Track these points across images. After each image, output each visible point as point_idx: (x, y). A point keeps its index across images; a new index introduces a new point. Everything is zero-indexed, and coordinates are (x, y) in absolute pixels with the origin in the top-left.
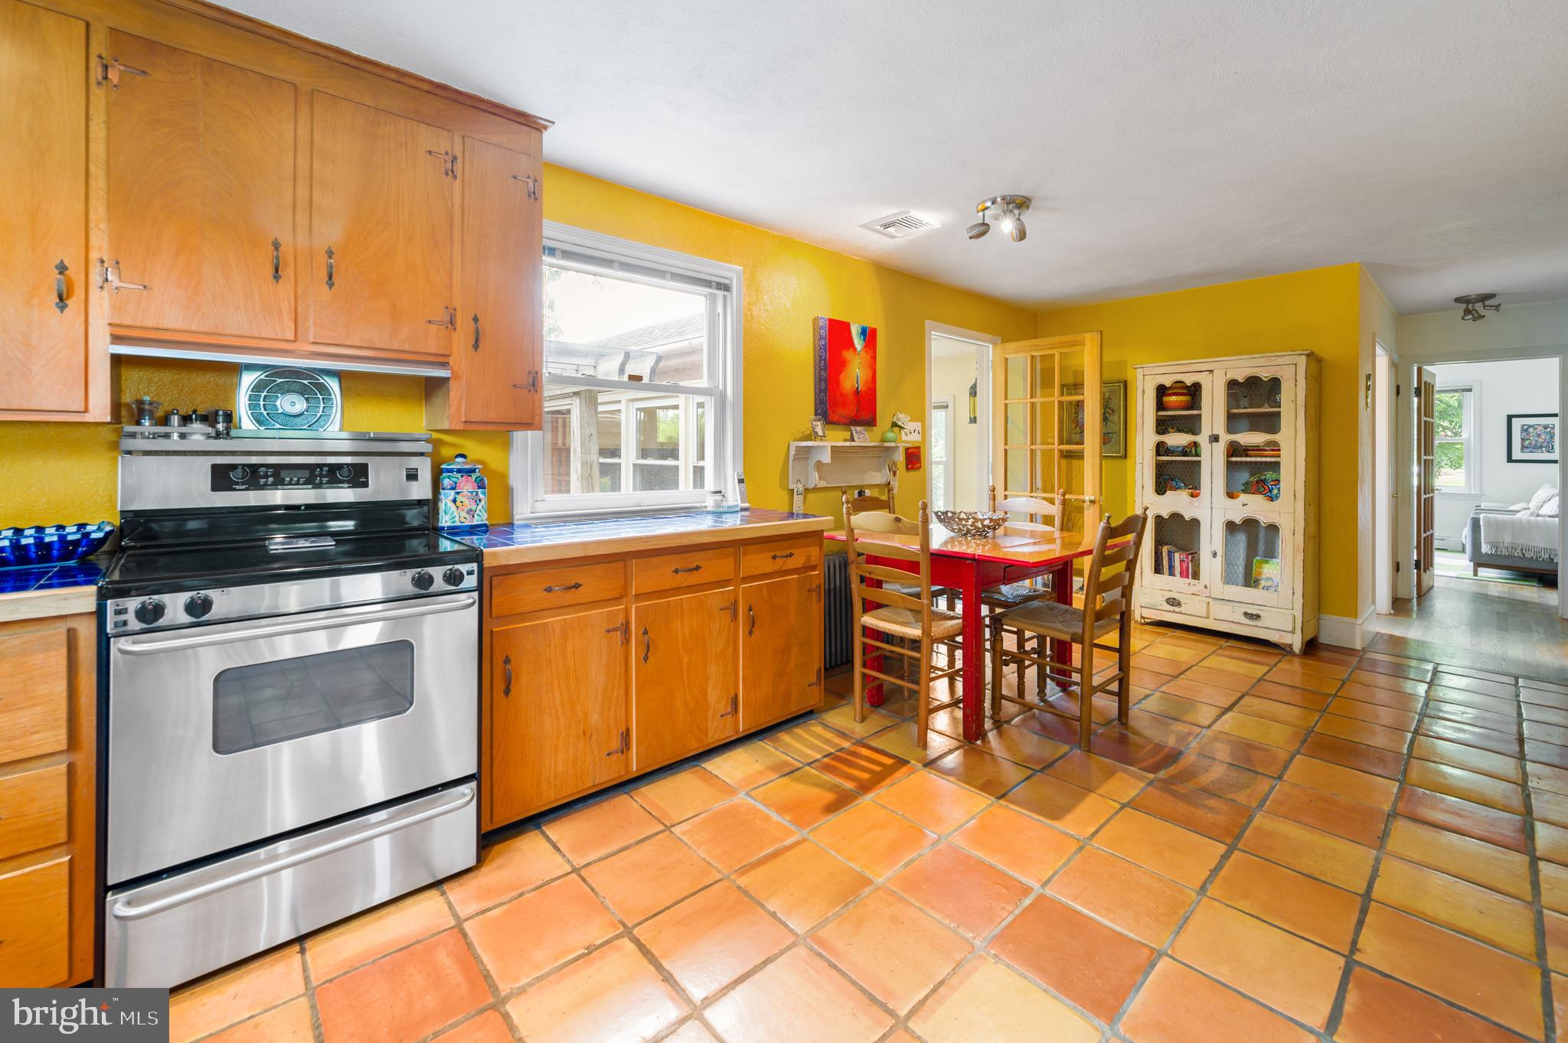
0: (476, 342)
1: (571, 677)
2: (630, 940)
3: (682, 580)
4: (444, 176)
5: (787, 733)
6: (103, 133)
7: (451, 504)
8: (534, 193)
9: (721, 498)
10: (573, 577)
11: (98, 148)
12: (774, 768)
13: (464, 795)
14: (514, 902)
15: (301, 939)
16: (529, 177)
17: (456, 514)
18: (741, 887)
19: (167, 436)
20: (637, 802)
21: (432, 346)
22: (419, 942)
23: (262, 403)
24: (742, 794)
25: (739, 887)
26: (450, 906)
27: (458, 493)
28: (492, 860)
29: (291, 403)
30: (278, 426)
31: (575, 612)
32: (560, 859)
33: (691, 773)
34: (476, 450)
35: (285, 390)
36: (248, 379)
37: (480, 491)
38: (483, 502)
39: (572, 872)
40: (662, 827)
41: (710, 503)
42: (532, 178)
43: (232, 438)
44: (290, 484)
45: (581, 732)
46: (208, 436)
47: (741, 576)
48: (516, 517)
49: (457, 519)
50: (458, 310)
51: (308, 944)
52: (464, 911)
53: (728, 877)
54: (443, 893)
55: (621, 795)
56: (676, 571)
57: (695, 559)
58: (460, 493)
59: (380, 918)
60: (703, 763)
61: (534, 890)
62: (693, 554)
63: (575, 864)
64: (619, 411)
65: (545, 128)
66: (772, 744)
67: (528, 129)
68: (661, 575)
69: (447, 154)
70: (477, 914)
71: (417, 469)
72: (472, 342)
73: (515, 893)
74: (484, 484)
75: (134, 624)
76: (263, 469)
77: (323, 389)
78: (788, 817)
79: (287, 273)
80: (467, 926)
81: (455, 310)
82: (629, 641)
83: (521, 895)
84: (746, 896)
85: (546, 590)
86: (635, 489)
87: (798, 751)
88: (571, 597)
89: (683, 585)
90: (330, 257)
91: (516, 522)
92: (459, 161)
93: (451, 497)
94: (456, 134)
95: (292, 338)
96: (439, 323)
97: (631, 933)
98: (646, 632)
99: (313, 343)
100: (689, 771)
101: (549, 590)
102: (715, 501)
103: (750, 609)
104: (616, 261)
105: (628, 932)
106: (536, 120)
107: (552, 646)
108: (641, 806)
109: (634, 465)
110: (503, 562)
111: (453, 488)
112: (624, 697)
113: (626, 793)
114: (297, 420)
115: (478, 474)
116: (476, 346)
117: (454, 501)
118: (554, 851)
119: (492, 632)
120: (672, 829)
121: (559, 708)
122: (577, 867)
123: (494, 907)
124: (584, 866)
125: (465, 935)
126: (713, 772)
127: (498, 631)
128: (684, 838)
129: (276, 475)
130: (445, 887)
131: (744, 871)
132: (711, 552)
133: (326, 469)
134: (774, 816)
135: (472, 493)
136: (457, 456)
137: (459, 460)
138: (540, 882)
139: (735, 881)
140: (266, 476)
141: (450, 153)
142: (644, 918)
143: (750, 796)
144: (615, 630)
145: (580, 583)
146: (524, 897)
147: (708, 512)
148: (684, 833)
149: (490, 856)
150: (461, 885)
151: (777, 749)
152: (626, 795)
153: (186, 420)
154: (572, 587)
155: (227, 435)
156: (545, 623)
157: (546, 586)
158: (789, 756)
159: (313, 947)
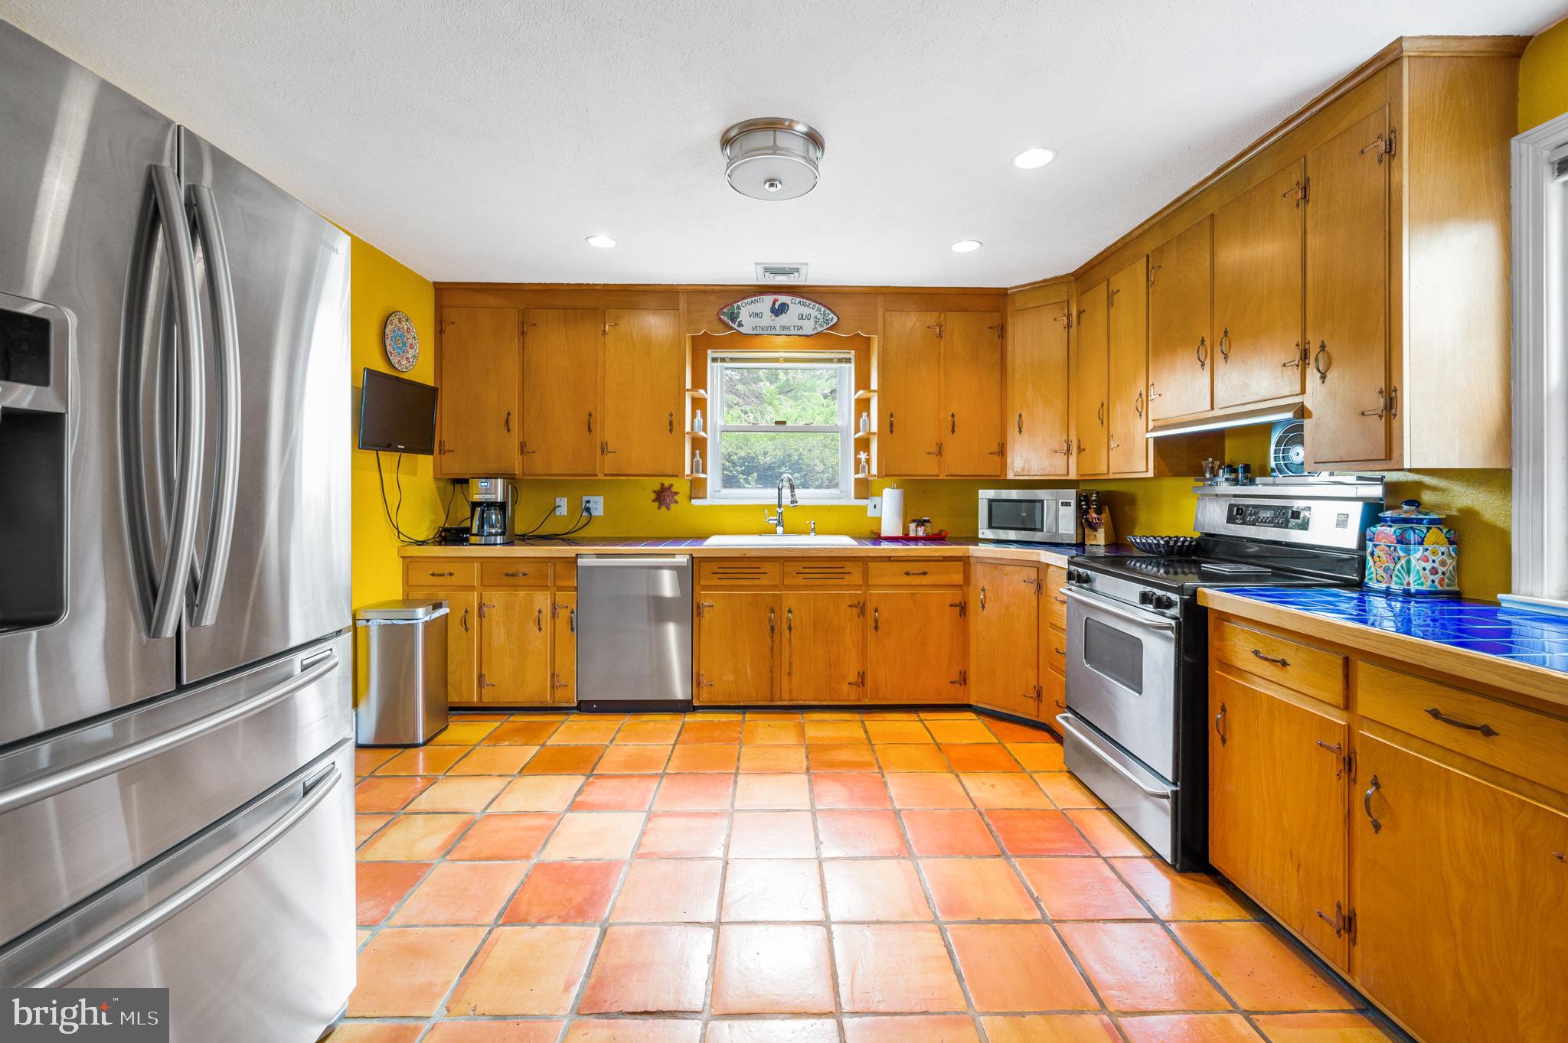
0: (1324, 372)
4: (1296, 208)
6: (1151, 314)
10: (1282, 650)
15: (1107, 807)
16: (1380, 137)
17: (1373, 570)
23: (1281, 455)
27: (1375, 546)
29: (1297, 454)
31: (1283, 695)
35: (1294, 442)
36: (1274, 437)
37: (1399, 546)
42: (1384, 134)
43: (1254, 483)
44: (1261, 522)
45: (1288, 850)
50: (1311, 344)
51: (1103, 810)
54: (1147, 857)
58: (1378, 545)
59: (1122, 831)
62: (1475, 698)
69: (1298, 184)
71: (1348, 515)
76: (1251, 509)
79: (1207, 360)
85: (1254, 653)
88: (1278, 673)
89: (1453, 748)
90: (1226, 336)
94: (1308, 155)
95: (1210, 408)
96: (1292, 364)
98: (1376, 783)
99: (1219, 409)
107: (1260, 719)
111: (1375, 540)
116: (1324, 376)
117: (1372, 555)
119: (1215, 673)
127: (1218, 675)
129: (1257, 514)
130: (1153, 858)
140: (1251, 515)
141: (1301, 180)
145: (1288, 661)
154: (1279, 662)
156: (1254, 690)
157: (1254, 647)
159: (1101, 812)
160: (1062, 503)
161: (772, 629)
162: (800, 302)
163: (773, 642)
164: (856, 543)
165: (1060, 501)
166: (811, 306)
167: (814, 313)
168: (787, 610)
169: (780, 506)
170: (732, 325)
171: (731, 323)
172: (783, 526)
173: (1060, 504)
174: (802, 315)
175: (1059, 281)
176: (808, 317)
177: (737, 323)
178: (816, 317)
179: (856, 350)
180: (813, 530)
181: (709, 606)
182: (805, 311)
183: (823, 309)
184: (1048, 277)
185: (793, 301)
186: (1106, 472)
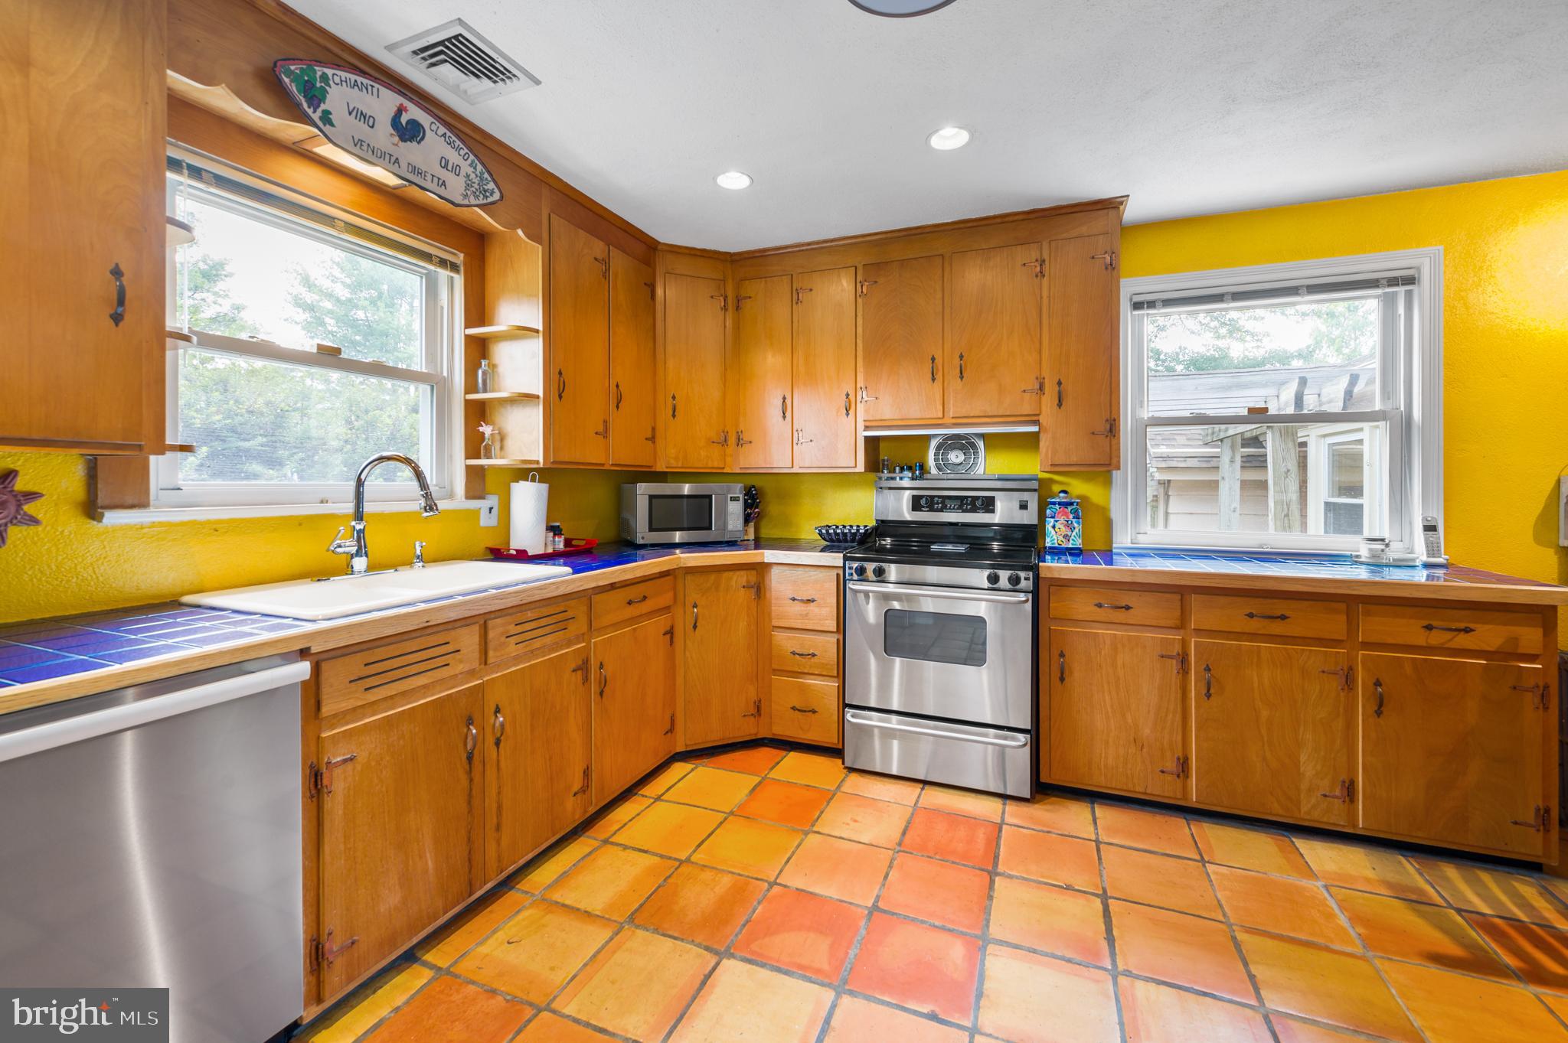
0: (1060, 401)
1: (1121, 686)
2: (1102, 902)
3: (1254, 625)
4: (1035, 278)
5: (1457, 868)
6: (861, 322)
7: (1051, 529)
8: (1111, 265)
9: (1383, 547)
10: (1126, 599)
11: (860, 330)
12: (1389, 885)
13: (1019, 740)
14: (1041, 833)
15: (925, 783)
16: (1106, 253)
17: (1055, 537)
18: (1236, 938)
19: (893, 479)
20: (1190, 828)
21: (1027, 409)
22: (975, 818)
23: (941, 457)
24: (1319, 884)
25: (1234, 938)
26: (1003, 813)
27: (1057, 521)
28: (1045, 804)
29: (956, 457)
30: (949, 472)
31: (1126, 631)
32: (1092, 829)
33: (1272, 838)
34: (1079, 488)
35: (952, 448)
36: (934, 443)
37: (1075, 521)
38: (1077, 530)
39: (1094, 841)
40: (1198, 857)
41: (1364, 551)
42: (1110, 253)
43: (924, 479)
44: (950, 509)
45: (1132, 739)
46: (912, 479)
47: (1360, 640)
48: (1114, 545)
49: (1056, 541)
50: (1046, 380)
51: (927, 787)
52: (1008, 819)
53: (1231, 925)
54: (1004, 804)
55: (1181, 818)
56: (1251, 615)
57: (1280, 607)
58: (1059, 521)
59: (964, 796)
60: (1296, 838)
61: (1059, 835)
62: (1275, 601)
63: (1100, 837)
64: (1360, 441)
65: (1121, 203)
66: (1417, 866)
67: (1106, 211)
68: (1233, 617)
69: (1037, 260)
70: (1015, 825)
71: (1028, 502)
72: (1057, 401)
73: (1045, 829)
74: (1078, 515)
75: (855, 577)
76: (937, 499)
77: (973, 446)
78: (1361, 930)
79: (939, 376)
80: (1004, 827)
81: (1044, 378)
82: (1187, 673)
83: (1048, 832)
84: (1236, 948)
85: (1096, 605)
86: (1326, 532)
87: (1455, 889)
88: (1121, 616)
89: (1260, 632)
90: (961, 360)
91: (1114, 551)
92: (1047, 263)
93: (1051, 524)
94: (1044, 243)
95: (941, 416)
96: (1032, 391)
97: (1107, 900)
98: (1208, 669)
99: (953, 418)
100: (1272, 836)
101: (1100, 606)
102: (1370, 550)
103: (1378, 683)
104: (1227, 293)
105: (1104, 897)
106: (1114, 200)
107: (1103, 653)
108: (1192, 835)
109: (1327, 504)
110: (1056, 575)
111: (1052, 517)
112: (1180, 723)
113: (1185, 819)
114: (959, 467)
115: (1075, 506)
116: (1060, 404)
117: (1054, 527)
118: (1092, 822)
119: (1050, 629)
120: (1207, 865)
121: (1110, 710)
122: (1101, 840)
123: (1027, 828)
124: (1106, 843)
125: (1000, 830)
126: (1300, 850)
127: (1055, 629)
128: (1212, 877)
129: (943, 503)
130: (1008, 802)
131: (1250, 931)
132: (1306, 603)
133: (970, 499)
134: (1343, 920)
135: (1068, 521)
136: (1060, 492)
137: (1062, 495)
138: (1067, 833)
139: (1234, 931)
140: (938, 503)
141: (1039, 259)
142: (1124, 898)
143: (1327, 890)
144: (1171, 657)
145: (1131, 606)
146: (1049, 834)
147: (1362, 563)
148: (1216, 873)
149: (1046, 801)
150: (1017, 806)
151: (1421, 874)
152: (1184, 821)
153: (902, 469)
154: (1122, 608)
155: (921, 478)
156: (1096, 633)
157: (1097, 602)
158: (1434, 888)
159: (929, 790)
160: (731, 497)
161: (470, 758)
162: (444, 135)
163: (471, 780)
164: (568, 570)
165: (729, 496)
166: (462, 152)
167: (466, 168)
168: (493, 709)
169: (359, 516)
170: (310, 111)
171: (305, 105)
172: (367, 556)
173: (729, 499)
174: (447, 162)
175: (716, 256)
176: (456, 170)
177: (319, 113)
178: (468, 176)
179: (466, 255)
180: (420, 558)
181: (345, 761)
182: (454, 157)
183: (479, 167)
184: (708, 247)
185: (434, 127)
186: (791, 466)
